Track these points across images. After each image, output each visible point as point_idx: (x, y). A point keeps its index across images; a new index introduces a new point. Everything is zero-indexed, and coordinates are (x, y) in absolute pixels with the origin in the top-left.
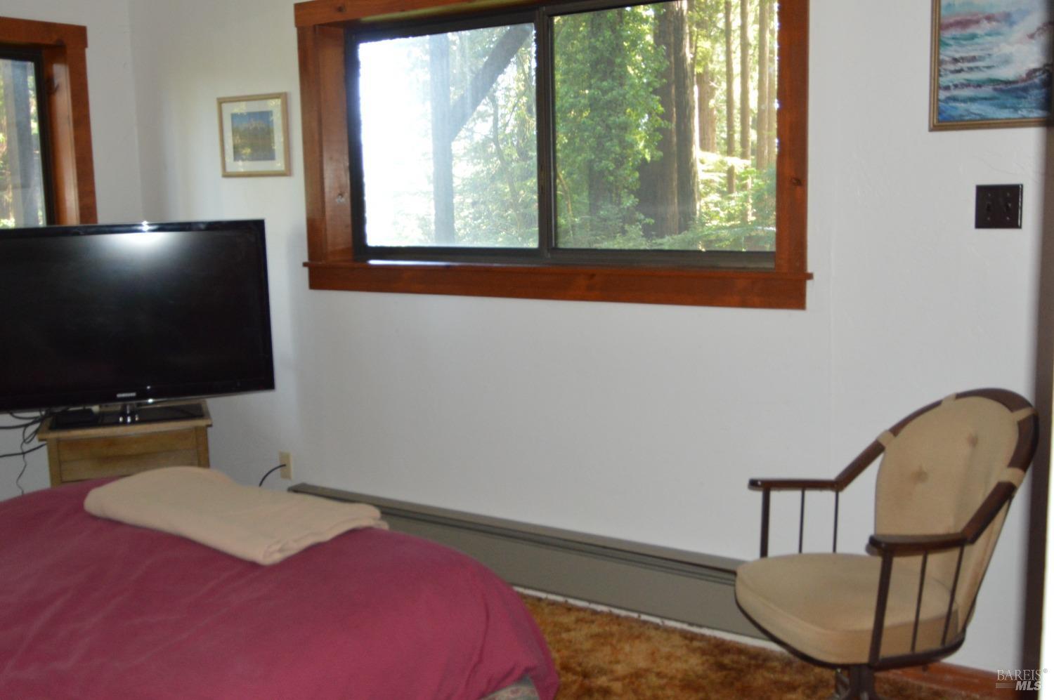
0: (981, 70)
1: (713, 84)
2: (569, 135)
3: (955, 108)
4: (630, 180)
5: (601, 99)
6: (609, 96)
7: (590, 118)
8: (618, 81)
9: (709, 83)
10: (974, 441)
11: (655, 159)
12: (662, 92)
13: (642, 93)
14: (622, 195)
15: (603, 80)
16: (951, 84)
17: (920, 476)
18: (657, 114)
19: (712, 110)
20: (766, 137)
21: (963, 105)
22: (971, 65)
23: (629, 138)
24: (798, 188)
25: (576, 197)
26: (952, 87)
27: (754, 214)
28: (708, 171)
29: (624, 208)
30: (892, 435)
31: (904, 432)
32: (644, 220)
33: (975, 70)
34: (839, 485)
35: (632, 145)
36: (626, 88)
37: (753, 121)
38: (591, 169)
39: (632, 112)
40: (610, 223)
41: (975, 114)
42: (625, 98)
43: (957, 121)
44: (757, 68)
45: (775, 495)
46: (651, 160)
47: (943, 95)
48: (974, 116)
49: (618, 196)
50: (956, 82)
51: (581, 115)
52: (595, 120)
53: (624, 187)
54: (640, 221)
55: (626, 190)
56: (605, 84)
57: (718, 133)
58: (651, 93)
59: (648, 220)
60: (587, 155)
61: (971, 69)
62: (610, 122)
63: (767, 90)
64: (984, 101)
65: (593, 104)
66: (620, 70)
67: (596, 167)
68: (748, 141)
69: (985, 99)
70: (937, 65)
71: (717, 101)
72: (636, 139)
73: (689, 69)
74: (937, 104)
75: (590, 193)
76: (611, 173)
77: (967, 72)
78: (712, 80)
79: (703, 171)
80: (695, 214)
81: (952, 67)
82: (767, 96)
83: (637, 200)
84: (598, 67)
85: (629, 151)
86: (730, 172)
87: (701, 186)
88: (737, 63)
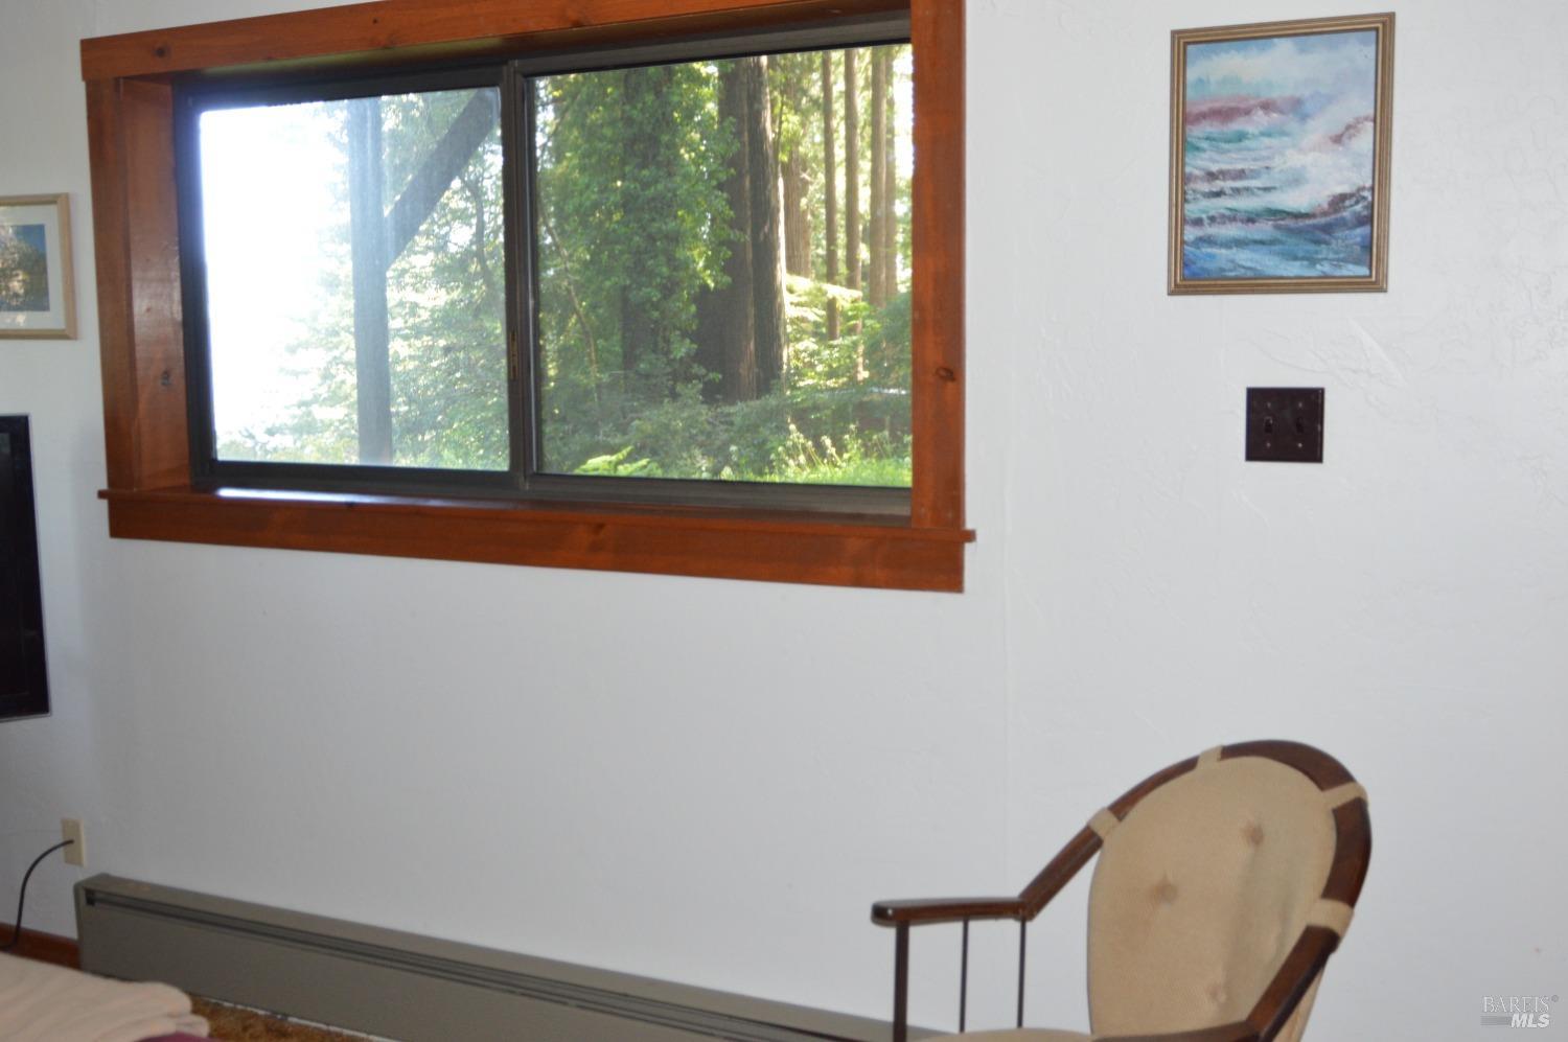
0: (1253, 194)
1: (805, 176)
2: (593, 247)
3: (1212, 257)
4: (684, 317)
5: (638, 197)
6: (651, 192)
7: (623, 223)
8: (665, 170)
9: (798, 174)
10: (1256, 837)
11: (719, 286)
12: (729, 186)
13: (701, 187)
14: (672, 340)
15: (643, 166)
16: (1204, 216)
17: (1164, 892)
18: (724, 221)
19: (805, 212)
20: (883, 255)
21: (1224, 251)
22: (1239, 184)
23: (681, 254)
24: (950, 385)
25: (601, 342)
26: (1206, 221)
27: (865, 368)
28: (797, 305)
29: (674, 360)
30: (1114, 819)
31: (1136, 813)
32: (707, 375)
33: (1245, 193)
34: (1025, 907)
35: (687, 264)
36: (678, 179)
37: (864, 229)
38: (625, 301)
39: (686, 216)
40: (654, 381)
41: (1244, 267)
42: (675, 195)
43: (1216, 279)
44: (869, 154)
45: (917, 933)
46: (715, 288)
47: (1191, 233)
48: (1243, 271)
49: (667, 341)
50: (1212, 213)
51: (610, 219)
52: (631, 226)
53: (675, 328)
54: (697, 377)
55: (678, 332)
56: (645, 172)
57: (813, 247)
58: (714, 188)
59: (712, 376)
60: (619, 279)
61: (1237, 191)
62: (654, 230)
63: (884, 187)
64: (1260, 247)
65: (628, 203)
66: (668, 152)
67: (634, 296)
68: (857, 261)
69: (1262, 242)
70: (1180, 181)
71: (811, 199)
72: (692, 256)
73: (770, 152)
74: (1182, 249)
75: (624, 337)
76: (655, 306)
77: (1230, 195)
78: (805, 170)
79: (792, 304)
80: (781, 368)
81: (1205, 187)
82: (884, 195)
83: (695, 346)
84: (636, 147)
85: (682, 274)
86: (831, 306)
87: (789, 329)
88: (840, 147)
